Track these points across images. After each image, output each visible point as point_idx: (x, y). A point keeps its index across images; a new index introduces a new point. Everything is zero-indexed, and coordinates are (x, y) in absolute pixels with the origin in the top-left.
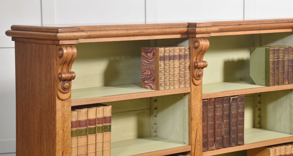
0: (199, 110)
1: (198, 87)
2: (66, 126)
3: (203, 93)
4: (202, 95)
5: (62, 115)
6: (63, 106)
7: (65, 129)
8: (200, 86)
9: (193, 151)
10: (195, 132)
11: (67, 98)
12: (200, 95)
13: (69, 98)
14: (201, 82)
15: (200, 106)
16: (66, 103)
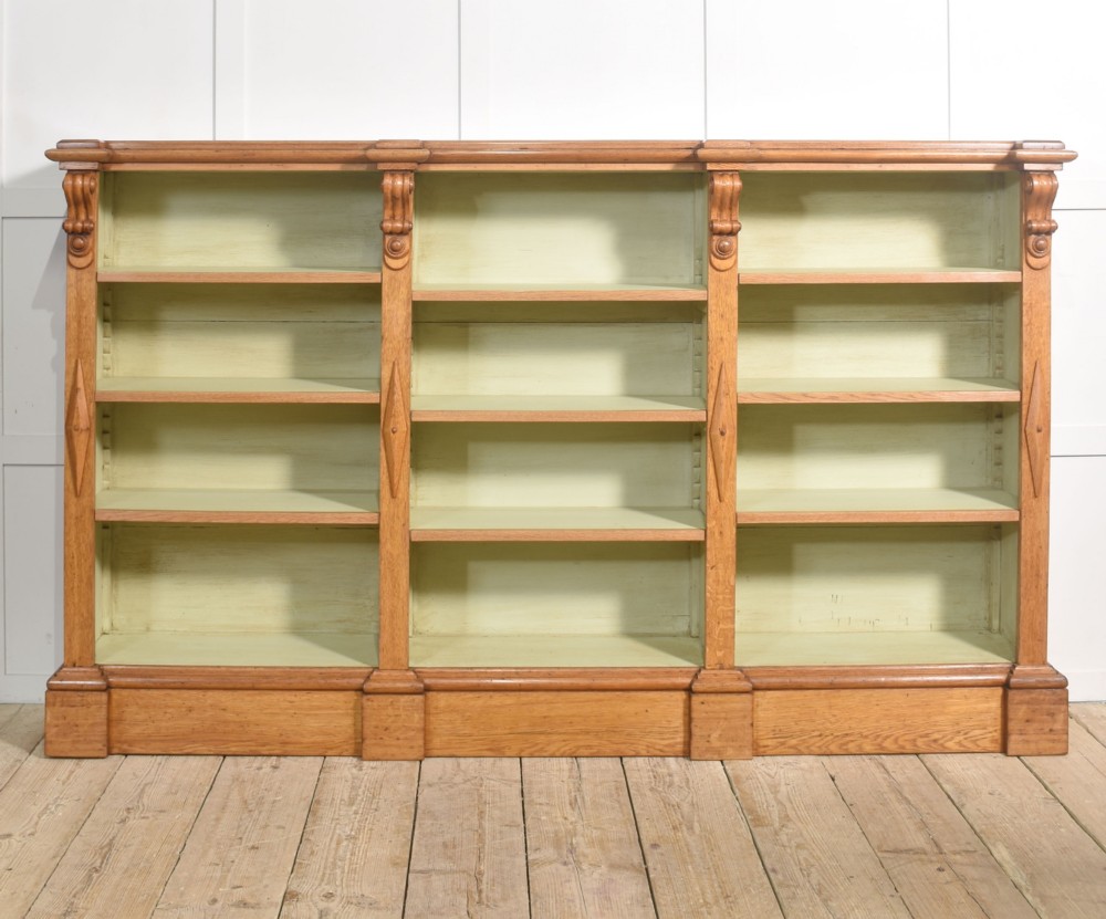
0: (401, 321)
1: (400, 274)
2: (84, 315)
3: (414, 288)
4: (410, 292)
5: (78, 294)
6: (81, 280)
7: (83, 321)
8: (403, 271)
9: (383, 406)
10: (391, 365)
11: (84, 265)
12: (403, 290)
13: (89, 265)
14: (408, 264)
15: (405, 314)
16: (85, 275)
